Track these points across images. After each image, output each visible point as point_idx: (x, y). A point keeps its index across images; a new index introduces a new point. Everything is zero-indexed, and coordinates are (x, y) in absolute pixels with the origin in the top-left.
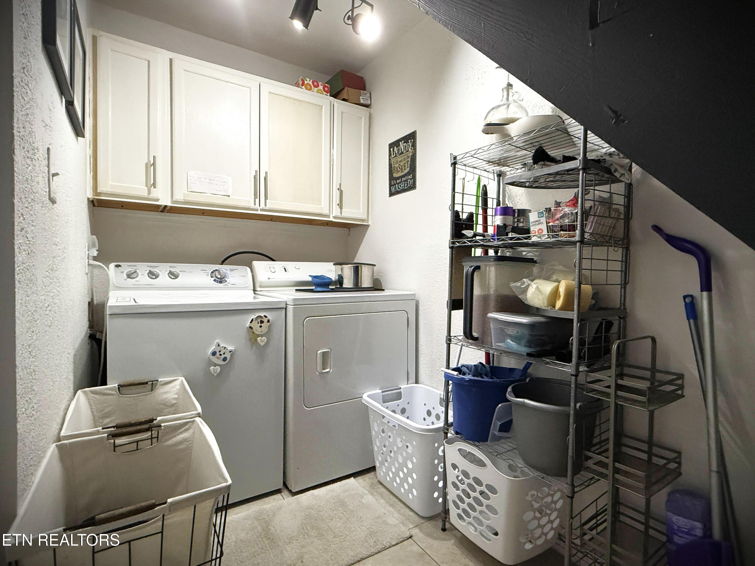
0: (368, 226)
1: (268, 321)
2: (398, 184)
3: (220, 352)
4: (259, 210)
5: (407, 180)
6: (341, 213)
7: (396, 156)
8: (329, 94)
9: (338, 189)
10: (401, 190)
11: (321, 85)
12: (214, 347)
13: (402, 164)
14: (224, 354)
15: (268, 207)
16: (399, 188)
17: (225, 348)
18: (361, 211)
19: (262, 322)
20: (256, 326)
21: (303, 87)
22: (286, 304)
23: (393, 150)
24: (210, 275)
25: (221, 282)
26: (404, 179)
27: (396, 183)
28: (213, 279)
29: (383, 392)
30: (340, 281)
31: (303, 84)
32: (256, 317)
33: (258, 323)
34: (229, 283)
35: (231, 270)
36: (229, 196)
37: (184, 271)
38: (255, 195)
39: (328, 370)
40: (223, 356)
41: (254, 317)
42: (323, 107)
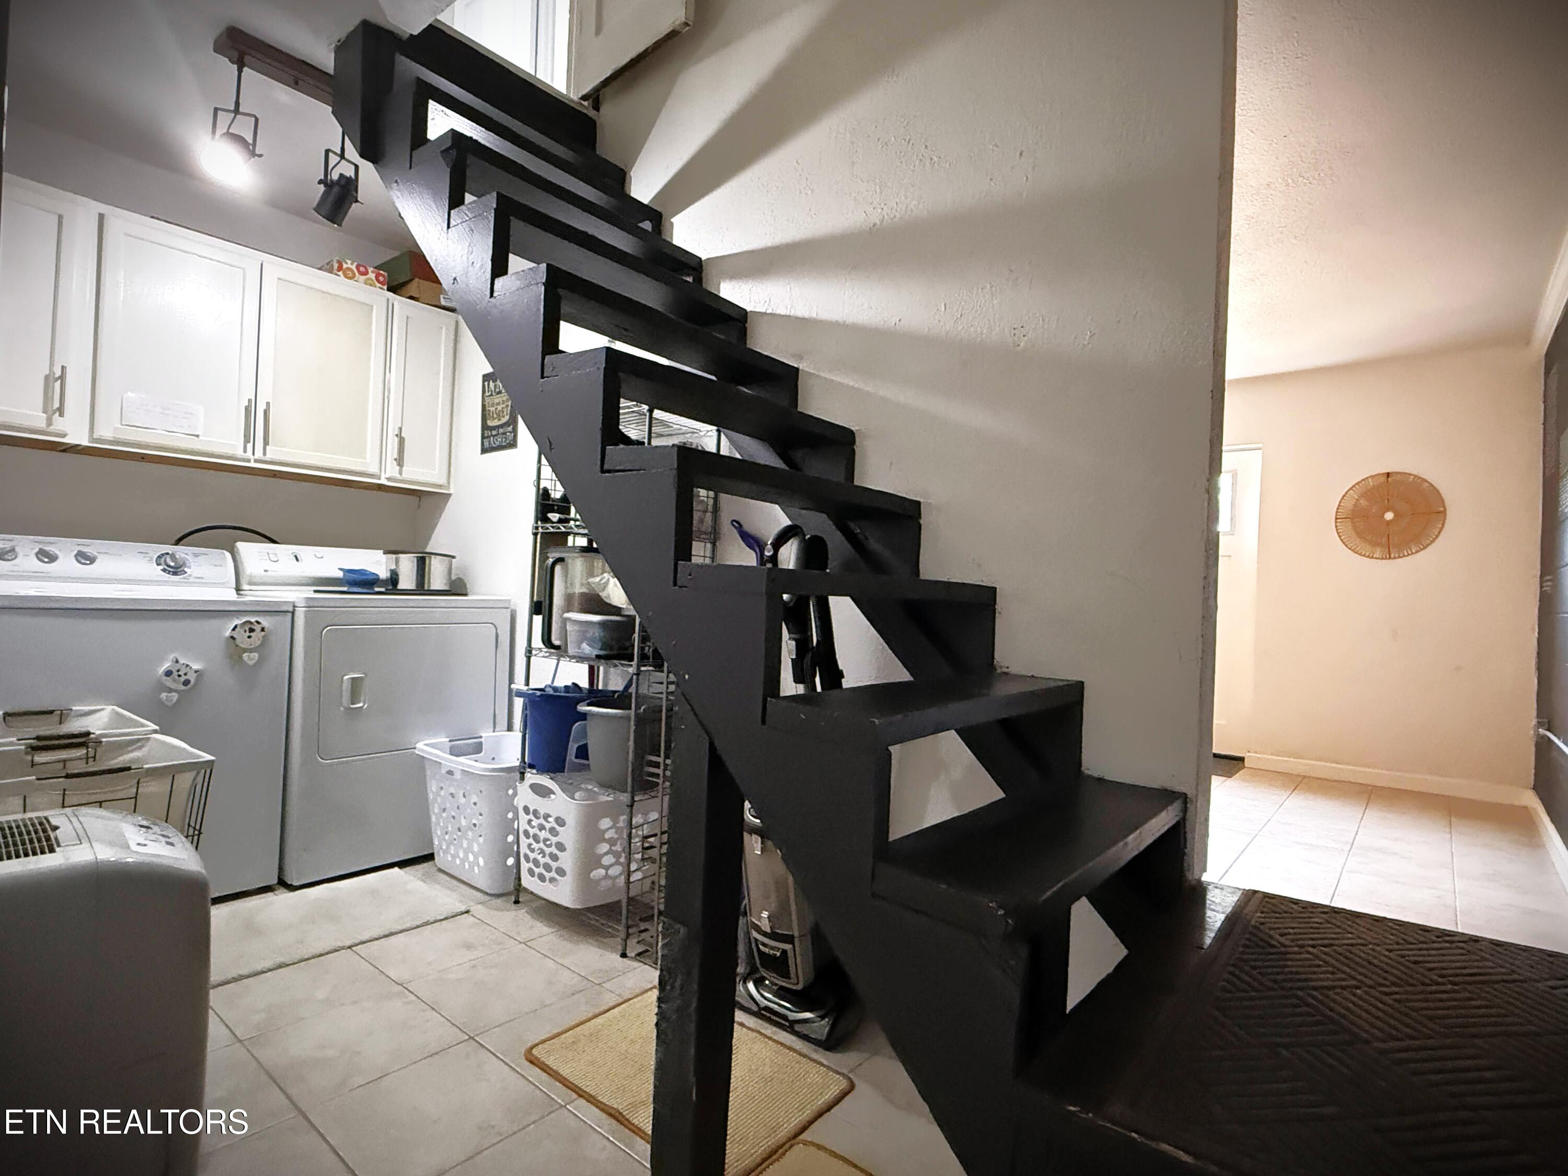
0: (449, 495)
1: (263, 630)
2: (494, 436)
3: (178, 671)
4: (252, 461)
5: (504, 433)
6: (401, 473)
7: (491, 395)
8: (385, 287)
9: (397, 435)
10: (498, 446)
11: (373, 272)
12: (169, 664)
13: (499, 408)
14: (185, 674)
15: (269, 457)
16: (494, 443)
17: (187, 665)
18: (437, 471)
19: (252, 630)
20: (241, 636)
21: (340, 273)
22: (294, 606)
23: (489, 385)
24: (154, 560)
25: (175, 574)
26: (501, 431)
27: (492, 435)
28: (161, 567)
29: (450, 741)
30: (394, 580)
31: (340, 268)
32: (242, 622)
33: (245, 631)
34: (190, 575)
35: (196, 555)
36: (197, 436)
37: (106, 553)
38: (245, 436)
39: (361, 705)
40: (183, 679)
41: (238, 622)
42: (375, 307)
